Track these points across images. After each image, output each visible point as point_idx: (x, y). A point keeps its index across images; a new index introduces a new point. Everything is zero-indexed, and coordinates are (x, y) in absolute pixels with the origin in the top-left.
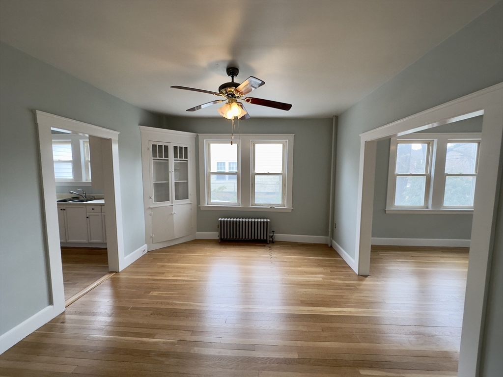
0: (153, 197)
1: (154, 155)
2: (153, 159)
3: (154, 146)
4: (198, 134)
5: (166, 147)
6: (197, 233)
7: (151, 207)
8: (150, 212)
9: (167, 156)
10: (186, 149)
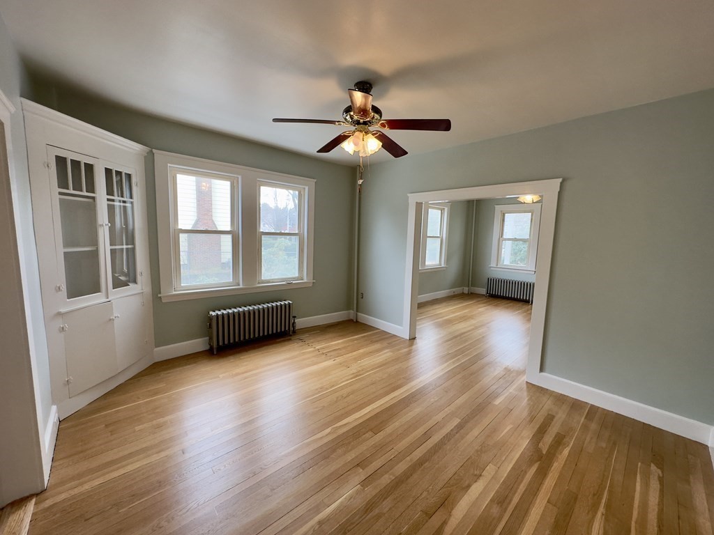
0: (64, 288)
1: (63, 183)
2: (60, 194)
3: (61, 161)
4: (154, 151)
5: (89, 168)
6: (156, 349)
7: (63, 310)
8: (60, 323)
9: (91, 188)
10: (129, 176)
